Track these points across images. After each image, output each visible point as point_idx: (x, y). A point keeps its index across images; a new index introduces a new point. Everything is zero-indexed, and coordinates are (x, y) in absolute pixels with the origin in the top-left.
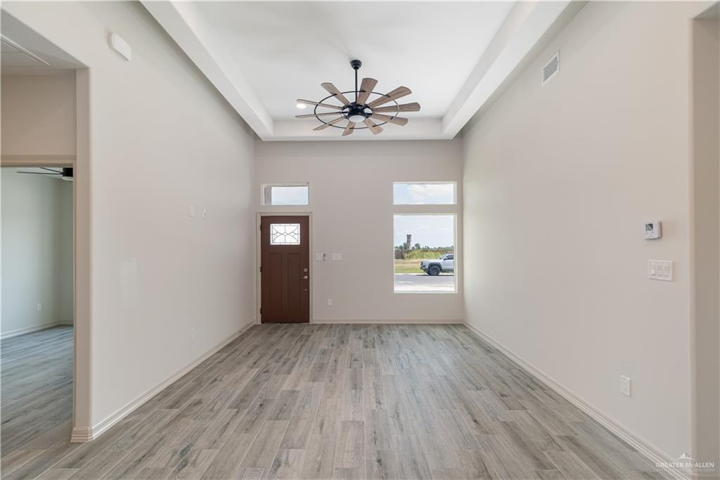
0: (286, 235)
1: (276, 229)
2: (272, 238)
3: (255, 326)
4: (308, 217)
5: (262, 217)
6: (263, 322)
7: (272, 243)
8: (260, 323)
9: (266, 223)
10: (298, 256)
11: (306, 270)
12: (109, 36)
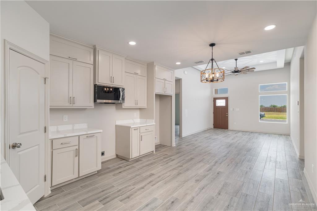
0: (221, 103)
1: (218, 101)
2: (217, 104)
3: (212, 129)
4: (228, 97)
5: (214, 98)
6: (214, 128)
7: (217, 105)
8: (213, 128)
9: (215, 99)
10: (225, 109)
11: (227, 113)
12: (184, 72)
